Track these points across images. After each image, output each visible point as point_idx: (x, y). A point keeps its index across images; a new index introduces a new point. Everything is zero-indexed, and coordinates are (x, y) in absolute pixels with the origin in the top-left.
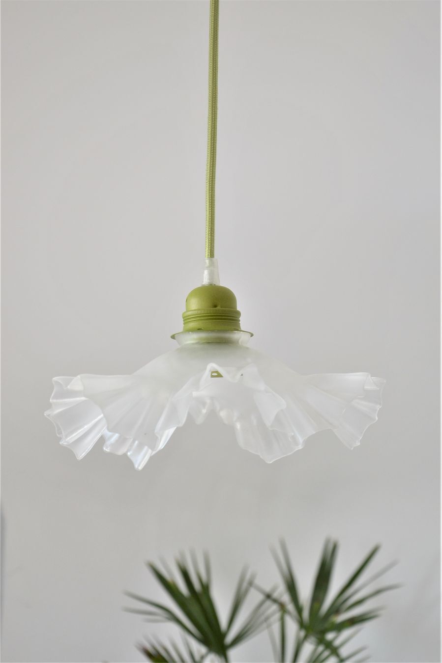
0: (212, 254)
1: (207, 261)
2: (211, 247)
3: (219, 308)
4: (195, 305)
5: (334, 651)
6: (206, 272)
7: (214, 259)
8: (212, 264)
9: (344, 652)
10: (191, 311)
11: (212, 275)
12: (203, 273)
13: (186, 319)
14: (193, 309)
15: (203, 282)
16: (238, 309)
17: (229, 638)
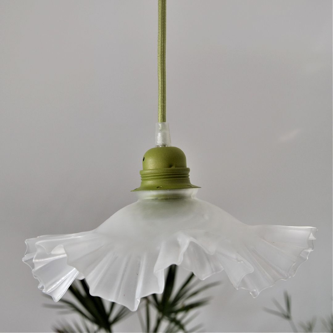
0: (164, 119)
1: (160, 125)
2: (163, 113)
3: (173, 168)
4: (152, 165)
5: (182, 327)
6: (159, 135)
7: (166, 123)
8: (164, 127)
9: (188, 327)
10: (149, 170)
11: (164, 137)
12: (157, 135)
13: (144, 177)
14: (151, 168)
15: (157, 143)
16: (187, 167)
17: (112, 317)
